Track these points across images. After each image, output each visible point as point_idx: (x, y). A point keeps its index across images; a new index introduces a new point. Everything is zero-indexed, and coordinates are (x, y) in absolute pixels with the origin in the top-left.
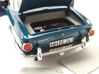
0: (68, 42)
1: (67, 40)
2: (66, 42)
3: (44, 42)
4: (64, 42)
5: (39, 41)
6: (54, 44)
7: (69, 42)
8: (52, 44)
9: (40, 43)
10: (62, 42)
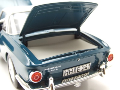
0: (84, 69)
1: (83, 67)
2: (82, 70)
3: (57, 69)
4: (79, 69)
5: (50, 69)
6: (68, 73)
7: (86, 69)
8: (66, 73)
9: (51, 71)
10: (78, 70)
